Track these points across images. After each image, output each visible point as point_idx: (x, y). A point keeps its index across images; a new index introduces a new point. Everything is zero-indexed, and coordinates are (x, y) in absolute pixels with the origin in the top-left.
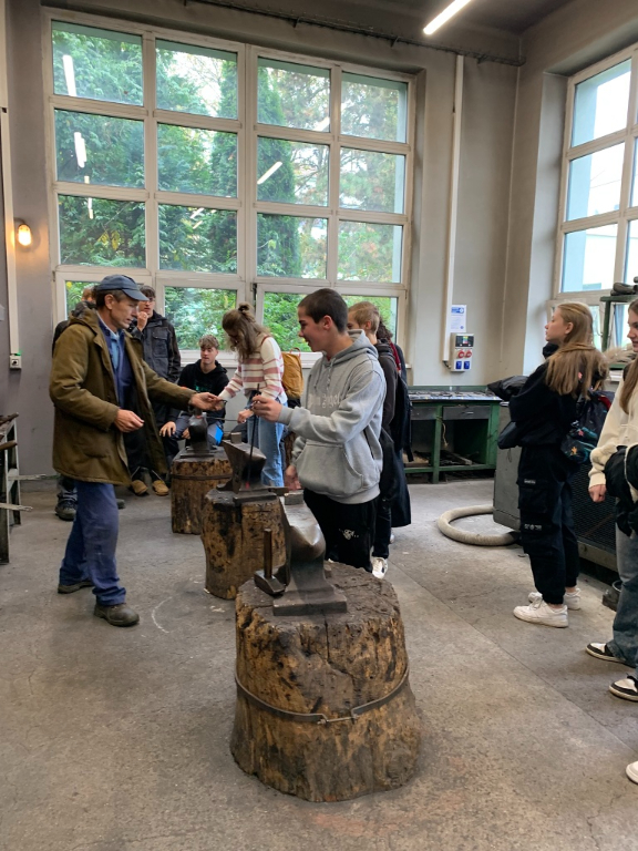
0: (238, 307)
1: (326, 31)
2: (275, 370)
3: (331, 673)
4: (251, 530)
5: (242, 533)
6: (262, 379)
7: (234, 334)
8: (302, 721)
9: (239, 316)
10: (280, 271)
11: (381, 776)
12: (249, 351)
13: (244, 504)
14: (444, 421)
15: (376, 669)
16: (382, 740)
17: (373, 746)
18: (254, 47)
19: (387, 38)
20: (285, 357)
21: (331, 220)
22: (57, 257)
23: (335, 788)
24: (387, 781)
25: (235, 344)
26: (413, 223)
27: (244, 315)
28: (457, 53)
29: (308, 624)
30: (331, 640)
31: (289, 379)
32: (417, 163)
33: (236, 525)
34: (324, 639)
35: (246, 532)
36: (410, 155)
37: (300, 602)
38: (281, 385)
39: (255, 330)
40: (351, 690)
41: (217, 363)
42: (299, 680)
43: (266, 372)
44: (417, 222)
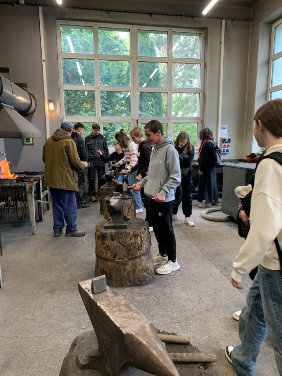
1: (165, 16)
3: (119, 246)
6: (130, 158)
8: (110, 261)
10: (154, 114)
11: (137, 281)
15: (134, 247)
16: (137, 269)
17: (134, 271)
18: (136, 26)
19: (191, 16)
21: (168, 93)
22: (63, 114)
23: (121, 283)
24: (139, 283)
26: (204, 92)
28: (222, 19)
29: (113, 231)
30: (120, 236)
32: (205, 67)
34: (117, 236)
36: (203, 64)
37: (112, 225)
40: (126, 252)
42: (109, 248)
43: (131, 155)
44: (205, 92)
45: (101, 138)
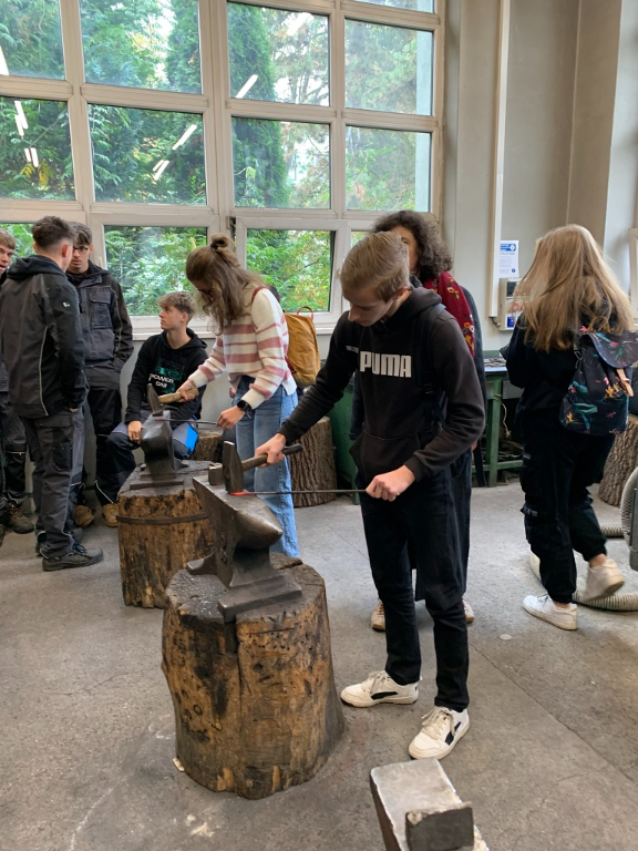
0: (210, 242)
2: (277, 342)
4: (258, 667)
5: (240, 674)
6: (256, 358)
7: (205, 287)
9: (213, 257)
12: (232, 314)
13: (241, 617)
14: (504, 401)
20: (291, 321)
21: (333, 126)
25: (210, 303)
27: (220, 254)
31: (298, 355)
32: (450, 43)
33: (227, 657)
35: (248, 672)
36: (440, 30)
38: (285, 366)
39: (240, 279)
41: (189, 332)
43: (260, 345)
45: (100, 280)
